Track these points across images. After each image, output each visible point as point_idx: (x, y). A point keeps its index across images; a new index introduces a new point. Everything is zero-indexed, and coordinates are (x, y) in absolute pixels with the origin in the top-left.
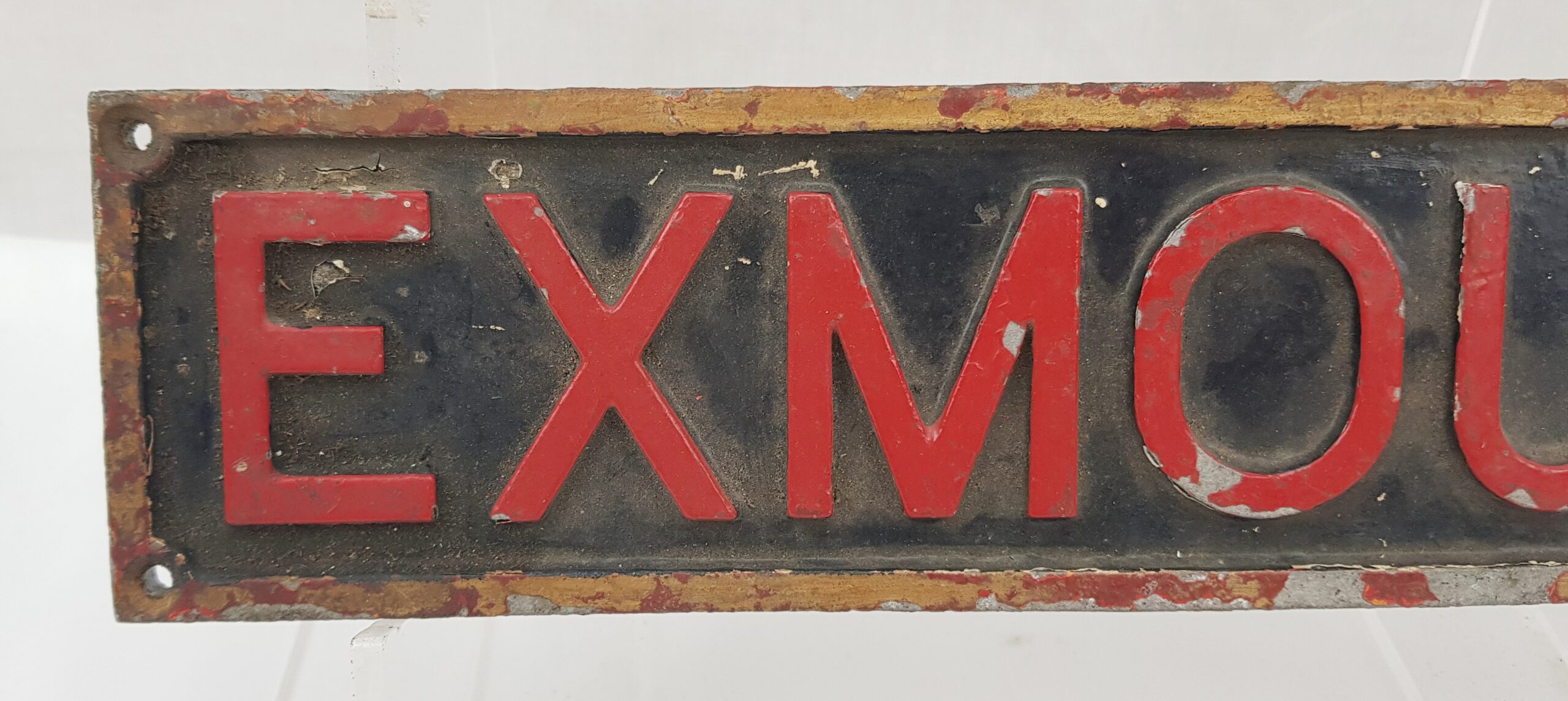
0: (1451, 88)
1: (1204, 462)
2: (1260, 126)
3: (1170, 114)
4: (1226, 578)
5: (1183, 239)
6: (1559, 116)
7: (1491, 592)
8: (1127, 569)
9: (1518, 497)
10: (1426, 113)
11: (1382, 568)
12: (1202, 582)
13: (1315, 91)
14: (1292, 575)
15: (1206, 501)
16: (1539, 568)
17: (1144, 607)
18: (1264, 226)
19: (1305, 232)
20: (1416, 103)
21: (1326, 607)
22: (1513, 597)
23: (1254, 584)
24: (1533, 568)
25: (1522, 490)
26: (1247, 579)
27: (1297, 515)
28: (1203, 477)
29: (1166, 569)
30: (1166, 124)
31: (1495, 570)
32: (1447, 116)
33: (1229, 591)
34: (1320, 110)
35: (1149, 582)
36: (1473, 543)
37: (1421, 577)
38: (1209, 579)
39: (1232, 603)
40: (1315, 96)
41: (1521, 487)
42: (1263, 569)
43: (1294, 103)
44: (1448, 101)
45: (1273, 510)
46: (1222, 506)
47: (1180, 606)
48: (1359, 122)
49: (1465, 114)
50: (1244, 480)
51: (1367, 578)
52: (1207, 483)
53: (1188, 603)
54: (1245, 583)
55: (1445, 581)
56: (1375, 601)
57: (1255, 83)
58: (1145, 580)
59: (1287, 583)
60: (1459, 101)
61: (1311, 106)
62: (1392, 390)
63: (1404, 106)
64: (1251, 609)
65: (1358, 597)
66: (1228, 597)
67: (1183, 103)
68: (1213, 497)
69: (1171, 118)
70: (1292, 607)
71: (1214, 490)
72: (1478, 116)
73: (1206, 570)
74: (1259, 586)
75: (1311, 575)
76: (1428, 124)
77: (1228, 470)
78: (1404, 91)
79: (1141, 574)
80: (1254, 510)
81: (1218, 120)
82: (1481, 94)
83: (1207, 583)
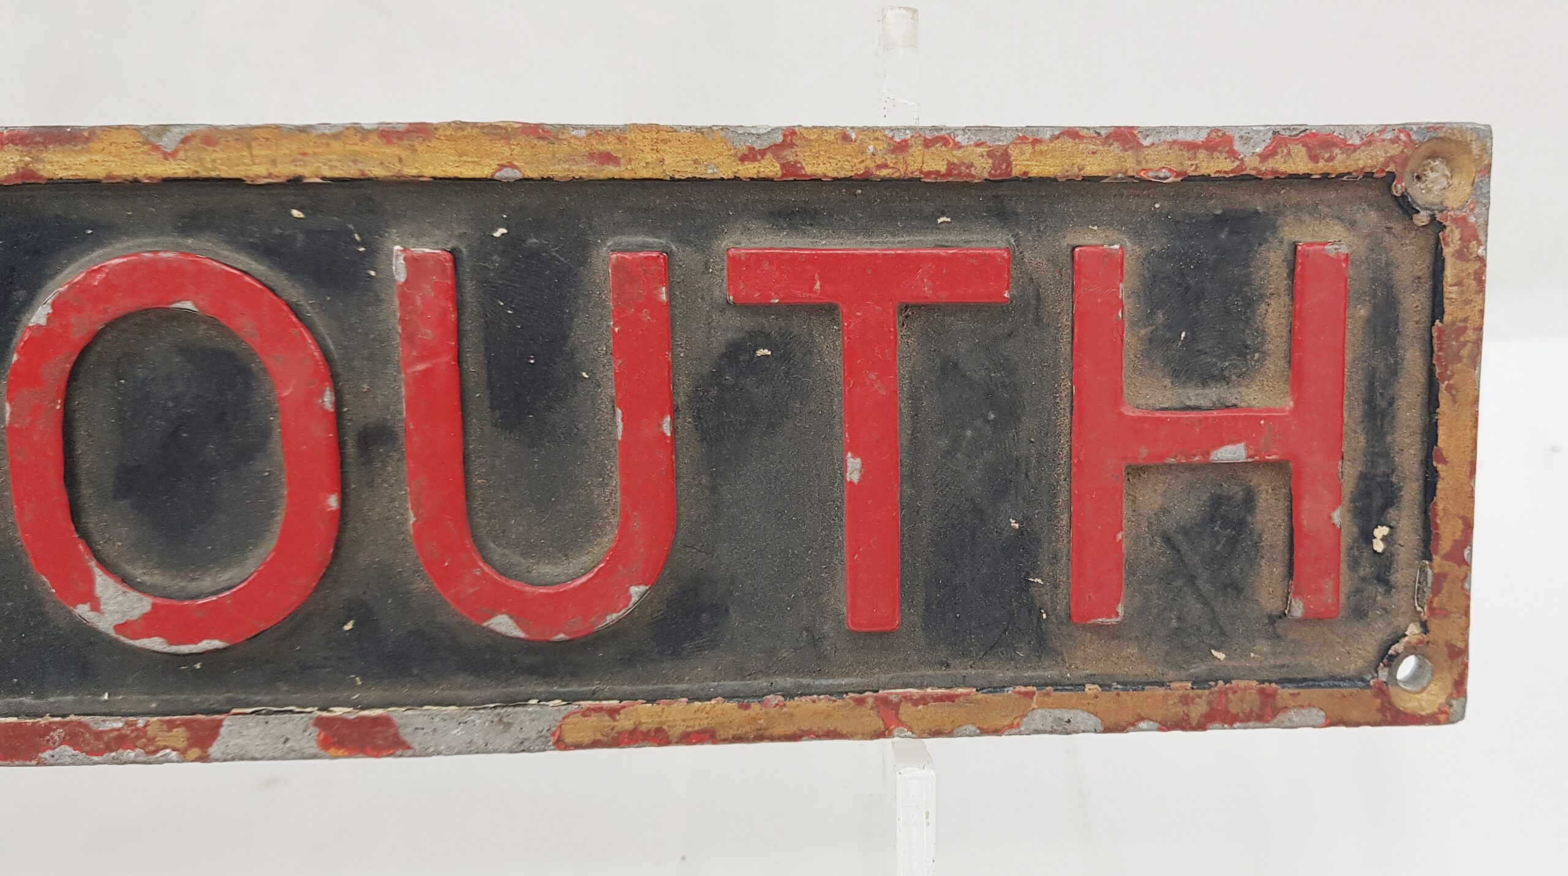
0: (359, 132)
1: (104, 584)
2: (130, 179)
3: (20, 165)
4: (146, 726)
5: (50, 318)
6: (502, 166)
7: (478, 738)
8: (28, 715)
9: (500, 623)
10: (333, 163)
11: (338, 711)
12: (119, 730)
13: (193, 136)
14: (227, 721)
15: (112, 633)
16: (538, 709)
17: (52, 761)
18: (148, 301)
19: (196, 307)
20: (317, 150)
21: (274, 758)
22: (508, 744)
23: (180, 732)
24: (530, 709)
25: (504, 616)
26: (171, 726)
27: (224, 649)
28: (105, 604)
29: (75, 715)
30: (16, 176)
31: (481, 711)
32: (360, 166)
33: (152, 740)
34: (201, 160)
35: (54, 730)
36: (470, 678)
37: (385, 722)
38: (126, 727)
39: (159, 755)
40: (195, 142)
41: (503, 613)
42: (193, 714)
43: (168, 151)
44: (357, 148)
45: (195, 643)
46: (132, 639)
47: (96, 758)
48: (251, 174)
49: (382, 164)
50: (154, 606)
51: (320, 722)
52: (112, 612)
53: (105, 755)
54: (170, 730)
55: (420, 726)
56: (332, 751)
57: (119, 127)
58: (49, 728)
59: (222, 730)
60: (373, 147)
61: (189, 154)
62: (326, 499)
63: (304, 154)
64: (183, 761)
65: (312, 747)
66: (151, 748)
67: (34, 151)
68: (118, 628)
69: (21, 170)
70: (233, 759)
71: (119, 619)
72: (398, 166)
73: (124, 715)
74: (187, 734)
75: (252, 720)
76: (337, 176)
77: (133, 595)
78: (303, 136)
79: (42, 721)
80: (171, 643)
81: (77, 172)
82: (400, 139)
83: (124, 732)
